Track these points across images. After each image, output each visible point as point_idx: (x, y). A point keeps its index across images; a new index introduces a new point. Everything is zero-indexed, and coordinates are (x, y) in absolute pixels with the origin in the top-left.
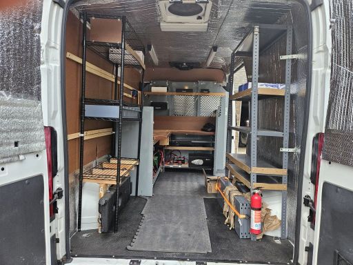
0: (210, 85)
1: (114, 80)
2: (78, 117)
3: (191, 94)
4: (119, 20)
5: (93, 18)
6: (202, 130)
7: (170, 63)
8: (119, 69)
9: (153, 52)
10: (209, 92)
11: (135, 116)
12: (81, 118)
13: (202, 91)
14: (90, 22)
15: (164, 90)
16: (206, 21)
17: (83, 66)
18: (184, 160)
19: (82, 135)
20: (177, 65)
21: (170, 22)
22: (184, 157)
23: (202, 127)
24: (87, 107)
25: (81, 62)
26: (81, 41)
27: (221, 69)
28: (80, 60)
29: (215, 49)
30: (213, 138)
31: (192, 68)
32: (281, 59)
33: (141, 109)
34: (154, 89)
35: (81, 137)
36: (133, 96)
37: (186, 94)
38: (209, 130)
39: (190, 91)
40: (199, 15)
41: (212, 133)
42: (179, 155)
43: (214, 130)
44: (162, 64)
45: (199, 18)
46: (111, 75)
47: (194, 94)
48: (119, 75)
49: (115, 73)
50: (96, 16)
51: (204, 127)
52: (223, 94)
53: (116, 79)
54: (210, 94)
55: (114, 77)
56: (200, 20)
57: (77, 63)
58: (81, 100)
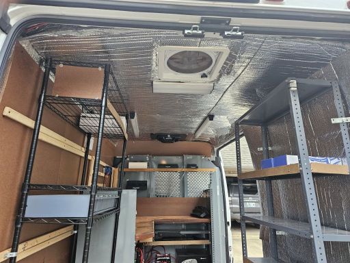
0: (197, 160)
1: (83, 155)
2: (12, 218)
3: (175, 170)
4: (100, 69)
5: (61, 65)
6: (192, 215)
7: (152, 134)
8: (92, 140)
9: (134, 121)
10: (197, 168)
11: (111, 205)
12: (16, 222)
13: (189, 166)
14: (54, 73)
15: (144, 165)
16: (212, 79)
17: (34, 132)
18: (170, 260)
19: (14, 255)
20: (160, 137)
21: (166, 81)
22: (169, 256)
23: (191, 212)
24: (31, 199)
25: (33, 126)
26: (38, 96)
27: (208, 142)
28: (30, 123)
29: (211, 117)
30: (208, 226)
31: (176, 140)
32: (333, 122)
33: (120, 194)
34: (132, 165)
35: (11, 259)
36: (106, 174)
37: (171, 170)
38: (202, 216)
39: (175, 166)
40: (205, 72)
41: (206, 220)
42: (162, 252)
43: (209, 216)
44: (142, 137)
45: (204, 76)
46: (79, 147)
47: (179, 170)
48: (91, 148)
49: (85, 145)
50: (67, 63)
51: (194, 211)
52: (213, 170)
53: (87, 153)
54: (198, 170)
55: (84, 150)
56: (205, 79)
57: (26, 127)
58: (22, 188)
